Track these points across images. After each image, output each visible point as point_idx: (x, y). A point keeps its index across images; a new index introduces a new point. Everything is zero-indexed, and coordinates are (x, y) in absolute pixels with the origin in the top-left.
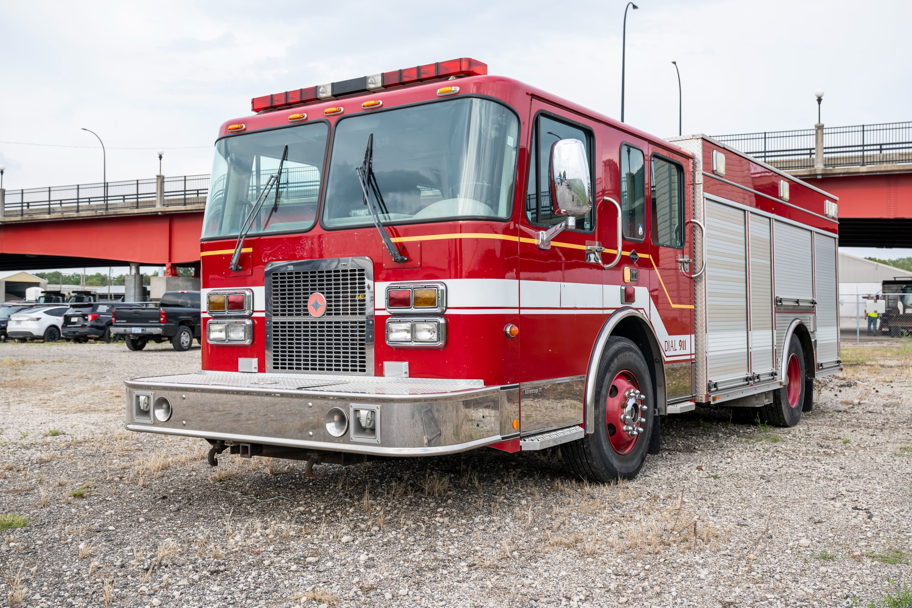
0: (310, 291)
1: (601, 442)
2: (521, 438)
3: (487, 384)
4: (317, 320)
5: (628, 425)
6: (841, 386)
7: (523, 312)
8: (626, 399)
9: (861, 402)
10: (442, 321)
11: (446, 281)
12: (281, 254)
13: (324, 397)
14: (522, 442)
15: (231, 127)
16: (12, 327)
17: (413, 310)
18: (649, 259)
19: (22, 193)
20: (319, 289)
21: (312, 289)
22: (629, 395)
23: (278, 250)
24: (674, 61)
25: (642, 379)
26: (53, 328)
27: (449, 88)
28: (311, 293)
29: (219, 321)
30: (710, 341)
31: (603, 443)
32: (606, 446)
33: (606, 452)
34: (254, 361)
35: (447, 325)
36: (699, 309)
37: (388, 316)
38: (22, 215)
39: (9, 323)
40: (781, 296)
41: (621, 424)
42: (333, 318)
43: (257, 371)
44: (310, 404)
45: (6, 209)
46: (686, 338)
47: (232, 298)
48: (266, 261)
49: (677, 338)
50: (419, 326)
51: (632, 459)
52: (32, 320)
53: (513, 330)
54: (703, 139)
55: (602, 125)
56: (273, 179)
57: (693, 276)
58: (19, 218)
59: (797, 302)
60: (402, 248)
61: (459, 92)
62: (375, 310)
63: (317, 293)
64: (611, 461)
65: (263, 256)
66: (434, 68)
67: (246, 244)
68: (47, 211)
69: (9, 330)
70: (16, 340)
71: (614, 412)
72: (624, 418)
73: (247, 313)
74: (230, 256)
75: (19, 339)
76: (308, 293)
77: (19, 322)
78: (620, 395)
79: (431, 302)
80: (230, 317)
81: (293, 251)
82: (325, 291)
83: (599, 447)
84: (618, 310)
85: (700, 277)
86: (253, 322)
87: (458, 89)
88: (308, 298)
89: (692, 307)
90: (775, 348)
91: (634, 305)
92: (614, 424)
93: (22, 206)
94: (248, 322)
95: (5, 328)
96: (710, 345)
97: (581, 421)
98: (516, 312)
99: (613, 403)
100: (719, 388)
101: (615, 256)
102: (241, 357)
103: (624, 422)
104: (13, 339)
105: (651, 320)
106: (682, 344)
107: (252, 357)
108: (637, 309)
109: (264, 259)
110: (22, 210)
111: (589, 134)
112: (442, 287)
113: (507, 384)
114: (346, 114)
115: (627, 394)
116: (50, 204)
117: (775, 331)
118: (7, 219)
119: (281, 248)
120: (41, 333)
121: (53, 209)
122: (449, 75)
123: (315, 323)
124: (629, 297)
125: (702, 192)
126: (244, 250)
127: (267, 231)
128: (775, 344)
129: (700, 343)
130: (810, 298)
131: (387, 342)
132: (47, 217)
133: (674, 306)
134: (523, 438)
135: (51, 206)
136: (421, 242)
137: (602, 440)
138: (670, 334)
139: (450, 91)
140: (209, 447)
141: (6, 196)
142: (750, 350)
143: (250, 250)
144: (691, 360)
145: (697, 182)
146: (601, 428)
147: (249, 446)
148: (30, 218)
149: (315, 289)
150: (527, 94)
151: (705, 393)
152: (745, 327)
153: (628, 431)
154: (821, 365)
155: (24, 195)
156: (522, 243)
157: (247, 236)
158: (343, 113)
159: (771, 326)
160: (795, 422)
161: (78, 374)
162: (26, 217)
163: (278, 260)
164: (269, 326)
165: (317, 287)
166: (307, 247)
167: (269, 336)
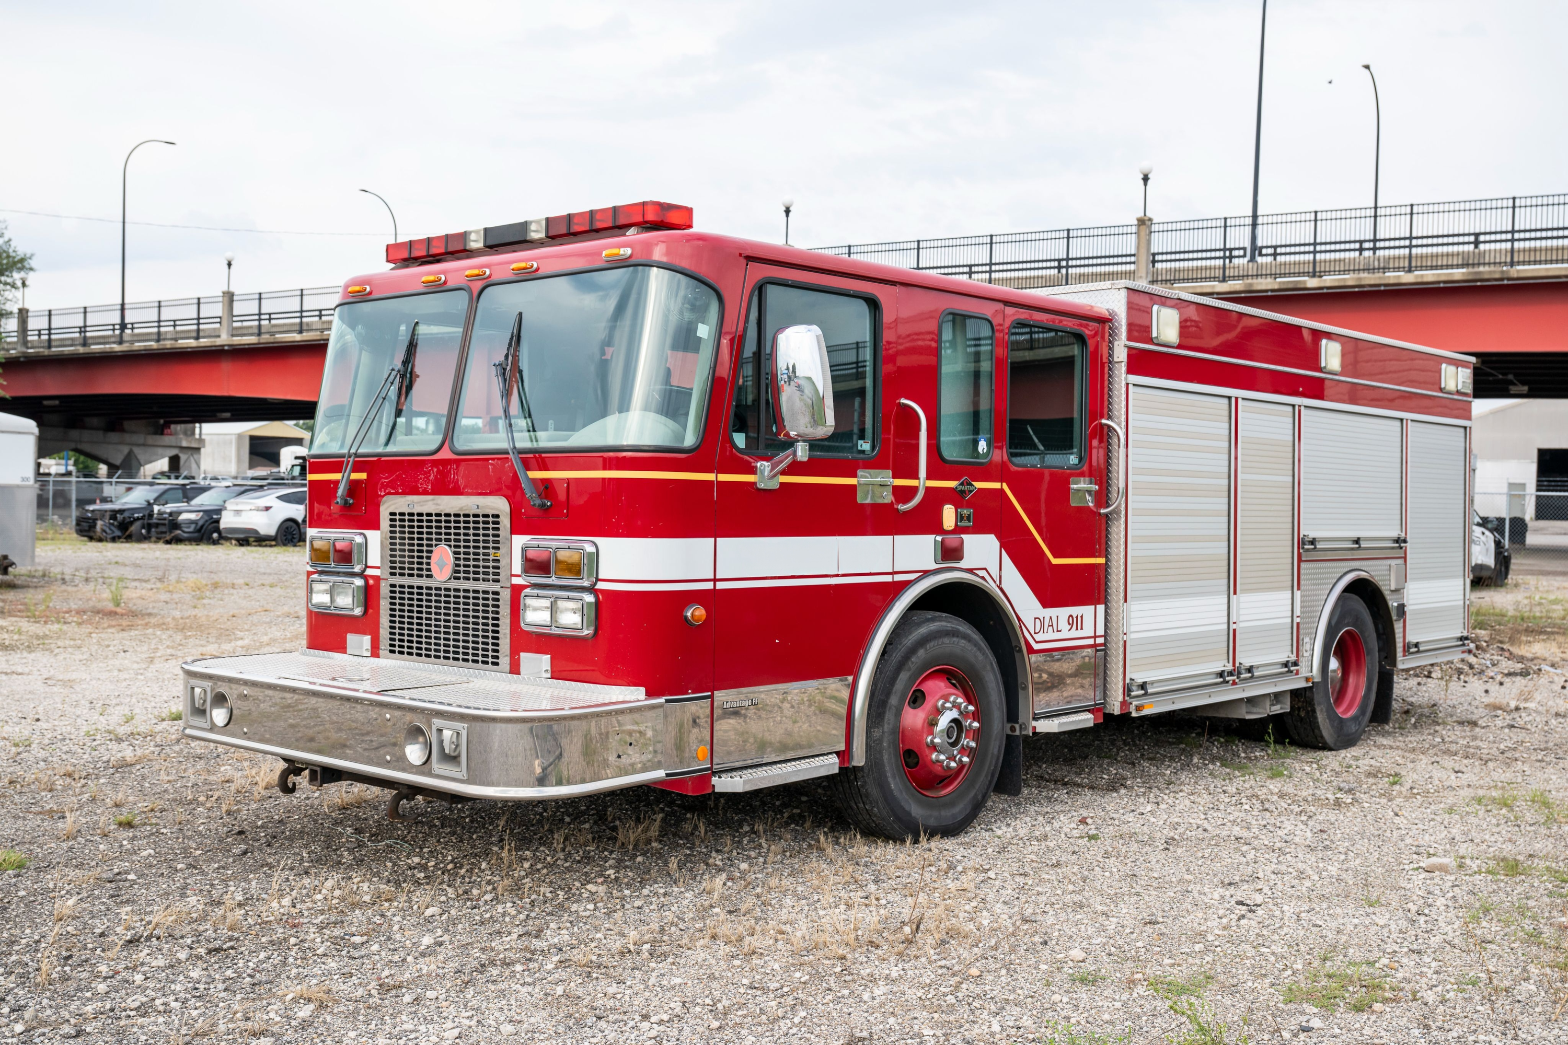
0: (434, 542)
1: (886, 777)
2: (714, 773)
3: (649, 694)
4: (443, 587)
5: (940, 752)
6: (1510, 674)
7: (720, 586)
8: (939, 712)
9: (1522, 705)
10: (590, 598)
11: (599, 540)
12: (402, 485)
13: (399, 707)
14: (715, 780)
15: (350, 289)
16: (228, 521)
17: (553, 580)
18: (1002, 490)
19: (260, 299)
20: (446, 540)
21: (437, 540)
22: (943, 705)
23: (396, 479)
24: (1366, 63)
25: (978, 679)
26: (290, 523)
27: (615, 251)
28: (436, 546)
29: (323, 577)
30: (1133, 615)
31: (890, 780)
32: (896, 784)
33: (896, 793)
34: (367, 639)
35: (598, 603)
36: (1113, 564)
37: (526, 587)
38: (259, 334)
39: (224, 513)
40: (1312, 534)
41: (927, 751)
42: (462, 585)
43: (369, 654)
44: (388, 716)
45: (235, 324)
46: (1086, 611)
47: (339, 545)
48: (380, 494)
49: (1063, 613)
50: (561, 604)
51: (952, 804)
52: (258, 510)
53: (697, 613)
54: (1128, 288)
55: (897, 289)
56: (394, 373)
57: (1103, 511)
58: (252, 340)
59: (1357, 541)
60: (547, 487)
61: (631, 257)
62: (512, 575)
63: (443, 546)
64: (907, 808)
65: (379, 487)
66: (611, 213)
67: (357, 468)
68: (298, 328)
69: (223, 525)
70: (234, 542)
71: (914, 731)
72: (932, 741)
73: (357, 569)
74: (336, 483)
75: (238, 540)
76: (432, 546)
77: (238, 512)
78: (928, 705)
79: (574, 569)
80: (338, 574)
81: (415, 482)
82: (453, 543)
83: (882, 785)
84: (926, 573)
85: (1116, 512)
86: (367, 582)
87: (628, 251)
88: (431, 552)
89: (1102, 561)
90: (1297, 620)
91: (963, 564)
92: (916, 750)
93: (260, 320)
94: (359, 582)
95: (218, 521)
96: (1133, 621)
97: (842, 747)
98: (710, 586)
99: (914, 718)
100: (1150, 691)
101: (915, 490)
102: (350, 633)
103: (934, 747)
104: (228, 539)
105: (1003, 586)
106: (1074, 622)
107: (365, 633)
108: (970, 571)
109: (381, 491)
110: (260, 326)
111: (873, 304)
112: (590, 549)
113: (687, 693)
114: (495, 278)
115: (940, 703)
116: (301, 317)
117: (1298, 594)
118: (237, 340)
119: (400, 475)
120: (272, 531)
121: (307, 324)
122: (628, 226)
123: (440, 589)
124: (951, 553)
125: (1124, 375)
126: (355, 476)
127: (391, 448)
128: (1298, 612)
129: (1113, 618)
130: (1395, 533)
131: (522, 624)
132: (297, 337)
133: (1055, 561)
134: (719, 773)
135: (304, 320)
136: (569, 481)
137: (889, 774)
138: (1046, 604)
139: (618, 255)
140: (282, 765)
141: (235, 304)
142: (1233, 627)
143: (363, 476)
144: (1094, 646)
145: (1116, 360)
146: (886, 757)
147: (318, 769)
148: (271, 339)
149: (440, 540)
150: (740, 255)
151: (1121, 698)
152: (1226, 588)
153: (938, 761)
154: (1416, 645)
155: (263, 301)
156: (720, 483)
157: (356, 455)
158: (490, 277)
159: (1290, 583)
160: (1347, 740)
161: (286, 609)
162: (265, 338)
163: (397, 493)
164: (385, 589)
165: (443, 537)
166: (432, 477)
167: (384, 605)
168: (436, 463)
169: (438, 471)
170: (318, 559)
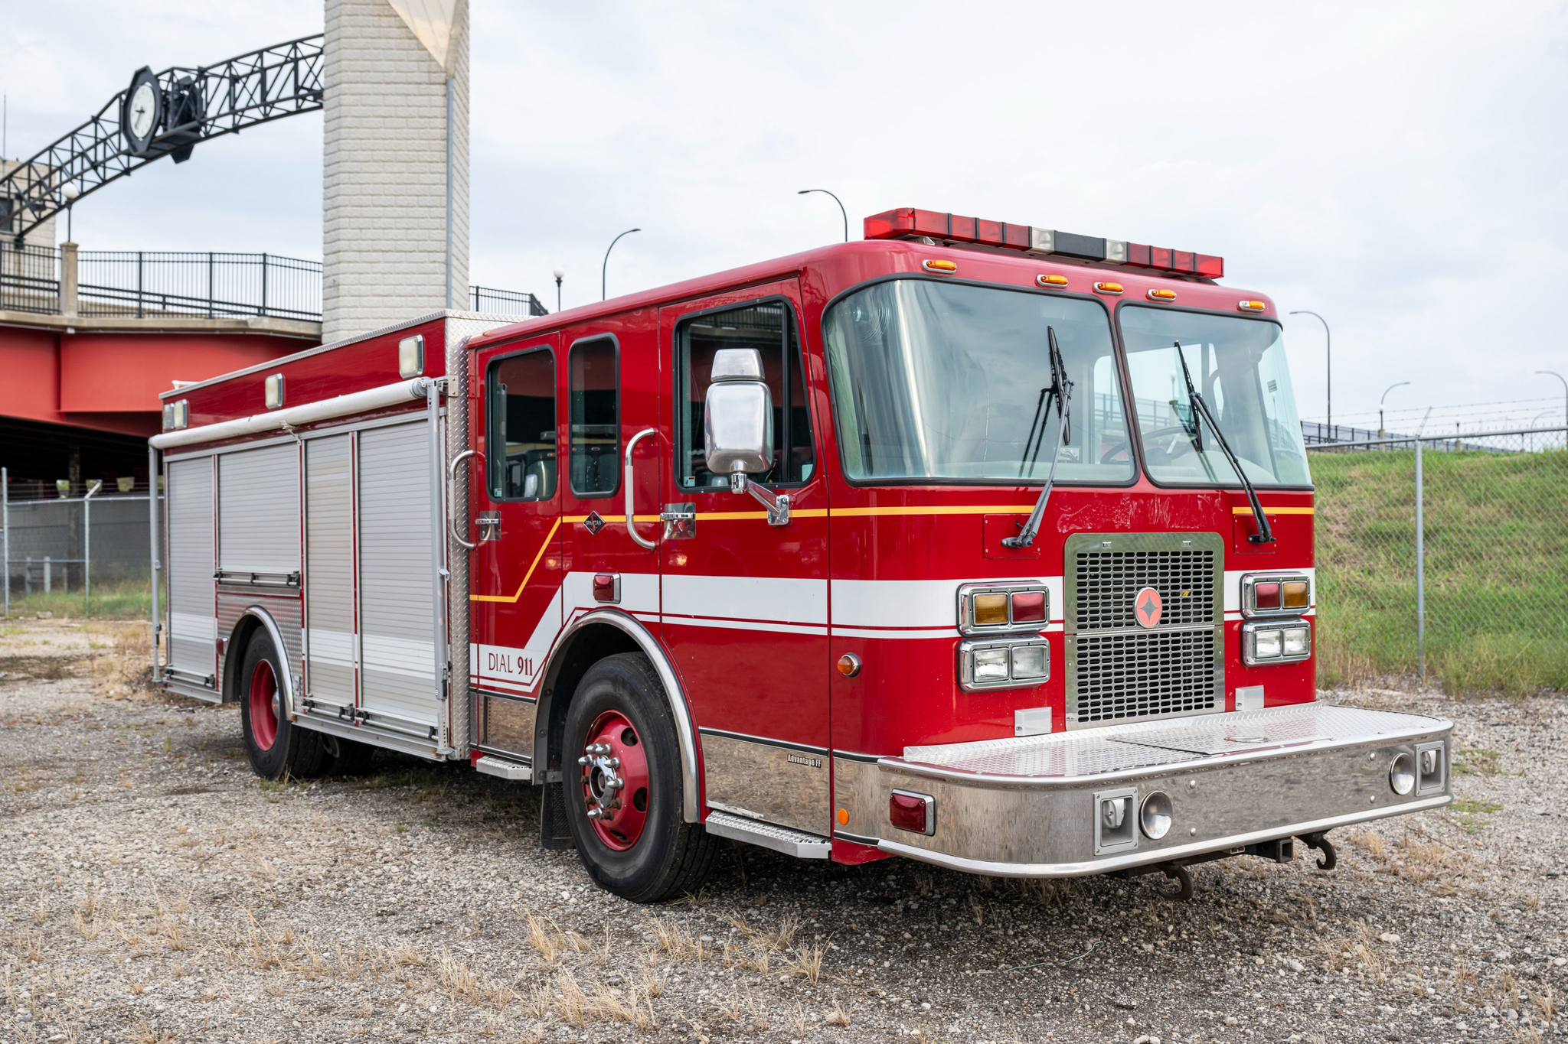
0: (1135, 585)
4: (1148, 633)
12: (1092, 520)
17: (1281, 611)
20: (1151, 582)
21: (1139, 582)
23: (1085, 513)
28: (1139, 589)
29: (992, 643)
34: (1045, 712)
42: (1170, 629)
43: (1049, 729)
47: (1019, 598)
48: (1064, 531)
50: (1289, 633)
62: (1225, 612)
63: (1149, 589)
65: (1059, 522)
76: (1133, 589)
79: (1298, 600)
80: (1013, 634)
81: (1109, 517)
82: (1158, 584)
88: (1133, 596)
94: (1047, 642)
102: (1019, 708)
107: (1041, 705)
109: (1061, 526)
119: (1089, 509)
123: (1144, 636)
131: (1247, 659)
136: (1277, 516)
149: (1144, 582)
163: (1085, 531)
164: (1070, 646)
165: (1147, 578)
166: (1131, 512)
167: (1071, 665)
168: (1135, 497)
169: (1139, 506)
170: (979, 619)
